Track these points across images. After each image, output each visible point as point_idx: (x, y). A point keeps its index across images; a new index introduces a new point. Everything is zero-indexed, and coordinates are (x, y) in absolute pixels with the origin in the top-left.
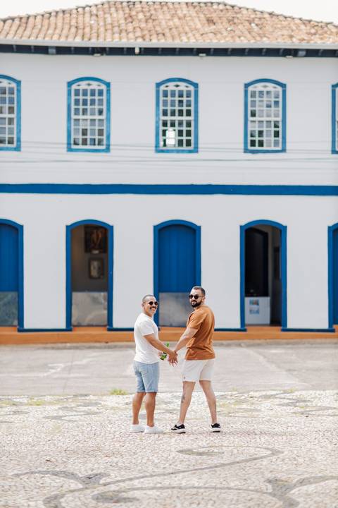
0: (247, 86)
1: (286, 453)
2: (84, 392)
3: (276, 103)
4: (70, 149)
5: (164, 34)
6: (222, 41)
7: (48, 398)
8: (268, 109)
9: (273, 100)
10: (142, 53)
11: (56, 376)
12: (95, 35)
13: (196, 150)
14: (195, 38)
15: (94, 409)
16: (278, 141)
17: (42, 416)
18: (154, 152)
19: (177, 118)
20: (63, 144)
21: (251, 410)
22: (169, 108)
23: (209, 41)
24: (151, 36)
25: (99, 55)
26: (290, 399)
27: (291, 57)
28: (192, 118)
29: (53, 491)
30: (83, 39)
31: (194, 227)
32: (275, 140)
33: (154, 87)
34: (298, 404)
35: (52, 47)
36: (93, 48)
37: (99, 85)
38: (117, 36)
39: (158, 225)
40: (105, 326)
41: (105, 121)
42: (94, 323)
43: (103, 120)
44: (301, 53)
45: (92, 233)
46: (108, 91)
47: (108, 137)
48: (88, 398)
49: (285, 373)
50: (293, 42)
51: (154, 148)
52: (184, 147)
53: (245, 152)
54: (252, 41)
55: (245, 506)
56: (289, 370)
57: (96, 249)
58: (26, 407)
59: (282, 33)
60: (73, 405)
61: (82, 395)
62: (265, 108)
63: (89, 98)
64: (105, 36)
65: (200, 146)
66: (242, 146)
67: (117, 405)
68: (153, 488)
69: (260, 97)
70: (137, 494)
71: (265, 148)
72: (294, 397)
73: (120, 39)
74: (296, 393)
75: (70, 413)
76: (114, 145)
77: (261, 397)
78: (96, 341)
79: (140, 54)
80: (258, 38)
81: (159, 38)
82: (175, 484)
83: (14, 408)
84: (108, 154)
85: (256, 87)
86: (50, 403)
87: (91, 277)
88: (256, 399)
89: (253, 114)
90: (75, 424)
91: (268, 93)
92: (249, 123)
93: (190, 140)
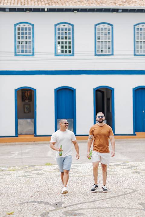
0: (96, 25)
1: (139, 191)
2: (32, 164)
3: (109, 33)
4: (16, 55)
5: (58, 2)
6: (85, 6)
7: (17, 167)
8: (105, 36)
9: (107, 32)
10: (48, 11)
11: (16, 157)
12: (26, 3)
13: (73, 55)
14: (72, 4)
15: (40, 172)
16: (110, 50)
17: (17, 176)
18: (54, 56)
19: (64, 40)
20: (13, 52)
21: (112, 171)
22: (61, 36)
23: (78, 5)
24: (52, 3)
25: (29, 12)
26: (127, 166)
27: (115, 12)
28: (71, 40)
29: (42, 211)
30: (21, 5)
31: (73, 90)
32: (108, 50)
33: (54, 26)
34: (132, 168)
35: (7, 8)
36: (26, 9)
37: (29, 26)
38: (36, 3)
39: (56, 89)
40: (33, 134)
41: (32, 42)
42: (28, 133)
43: (31, 41)
44: (120, 11)
45: (25, 93)
46: (33, 28)
47: (33, 49)
48: (35, 167)
49: (120, 154)
50: (116, 6)
51: (54, 54)
52: (68, 53)
53: (95, 55)
54: (98, 5)
55: (136, 216)
56: (121, 153)
57: (27, 100)
58: (9, 172)
59: (111, 2)
60: (30, 171)
61: (32, 166)
62: (104, 36)
63: (24, 31)
64: (31, 3)
65: (75, 53)
66: (94, 53)
67: (50, 170)
68: (88, 208)
69: (102, 30)
70: (83, 211)
71: (104, 53)
72: (129, 165)
73: (38, 4)
74: (130, 163)
75: (30, 174)
76: (36, 53)
77: (114, 165)
78: (29, 141)
79: (47, 11)
80: (101, 4)
81: (56, 4)
82: (97, 206)
83: (3, 172)
84: (33, 57)
85: (99, 26)
86: (19, 170)
87: (24, 112)
88: (112, 166)
89: (99, 39)
90: (34, 179)
91: (105, 28)
92: (97, 42)
93: (70, 50)
